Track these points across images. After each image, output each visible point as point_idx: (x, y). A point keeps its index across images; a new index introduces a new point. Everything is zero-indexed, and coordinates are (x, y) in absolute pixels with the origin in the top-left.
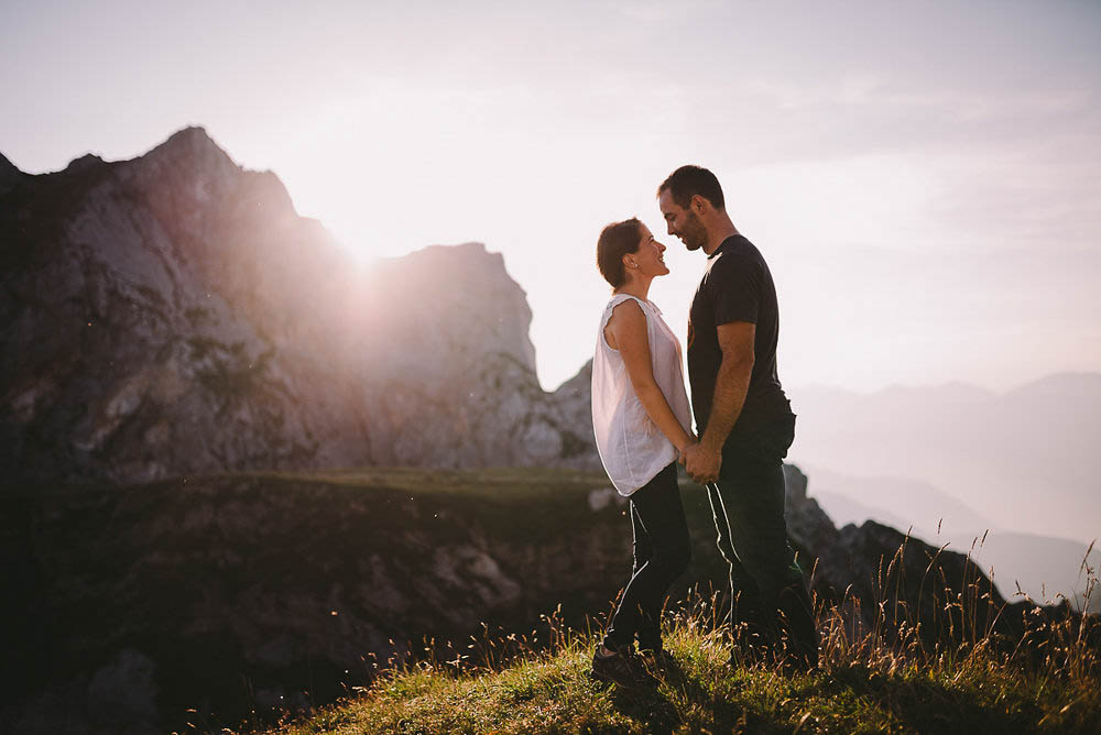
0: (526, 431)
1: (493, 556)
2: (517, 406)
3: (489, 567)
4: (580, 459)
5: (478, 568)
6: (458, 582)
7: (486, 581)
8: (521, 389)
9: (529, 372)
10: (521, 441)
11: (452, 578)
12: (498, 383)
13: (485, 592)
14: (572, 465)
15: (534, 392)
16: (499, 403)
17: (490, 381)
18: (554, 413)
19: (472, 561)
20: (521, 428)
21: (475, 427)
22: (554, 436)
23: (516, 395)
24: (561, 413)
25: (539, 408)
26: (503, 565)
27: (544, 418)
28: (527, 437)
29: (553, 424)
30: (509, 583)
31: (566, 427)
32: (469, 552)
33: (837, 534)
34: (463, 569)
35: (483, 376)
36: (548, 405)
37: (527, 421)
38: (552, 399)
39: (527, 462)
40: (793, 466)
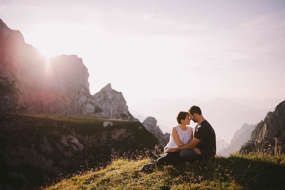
0: (85, 105)
1: (77, 138)
2: (83, 99)
3: (76, 141)
4: (99, 113)
5: (73, 141)
6: (67, 144)
7: (75, 144)
8: (85, 94)
9: (87, 90)
10: (84, 108)
11: (66, 143)
12: (79, 93)
13: (74, 147)
14: (98, 115)
15: (88, 95)
16: (79, 98)
17: (77, 92)
18: (93, 101)
19: (71, 139)
20: (84, 105)
21: (72, 104)
22: (93, 107)
23: (84, 96)
24: (95, 101)
25: (89, 100)
26: (80, 140)
27: (91, 102)
28: (86, 107)
29: (93, 104)
30: (81, 145)
31: (96, 105)
32: (71, 137)
33: (163, 135)
34: (69, 141)
35: (75, 91)
36: (92, 99)
37: (86, 103)
38: (93, 97)
39: (85, 114)
40: (153, 118)
